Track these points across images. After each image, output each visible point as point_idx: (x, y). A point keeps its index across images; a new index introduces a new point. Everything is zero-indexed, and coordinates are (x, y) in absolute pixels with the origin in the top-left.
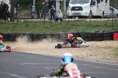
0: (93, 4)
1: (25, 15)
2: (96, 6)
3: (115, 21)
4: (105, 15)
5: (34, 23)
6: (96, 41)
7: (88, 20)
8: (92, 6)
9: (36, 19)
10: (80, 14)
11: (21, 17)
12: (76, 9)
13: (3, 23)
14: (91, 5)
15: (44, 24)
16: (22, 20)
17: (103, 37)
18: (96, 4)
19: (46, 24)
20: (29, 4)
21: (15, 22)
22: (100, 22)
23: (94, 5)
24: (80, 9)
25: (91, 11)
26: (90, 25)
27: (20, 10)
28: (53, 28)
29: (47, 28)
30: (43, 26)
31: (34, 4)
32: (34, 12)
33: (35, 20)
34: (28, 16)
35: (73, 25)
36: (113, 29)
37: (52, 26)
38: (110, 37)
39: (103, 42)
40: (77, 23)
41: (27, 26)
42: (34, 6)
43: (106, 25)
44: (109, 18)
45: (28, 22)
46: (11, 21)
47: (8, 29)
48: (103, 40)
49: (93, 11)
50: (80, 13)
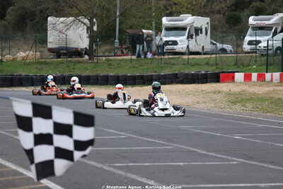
0: (190, 36)
1: (105, 52)
2: (194, 40)
3: (218, 58)
4: (205, 50)
5: (118, 62)
6: (199, 83)
7: (186, 57)
9: (120, 56)
10: (175, 50)
11: (102, 55)
13: (80, 62)
14: (188, 38)
15: (131, 63)
16: (104, 58)
17: (207, 78)
18: (194, 37)
19: (133, 63)
20: (110, 38)
21: (95, 61)
22: (200, 59)
23: (192, 38)
24: (175, 43)
25: (188, 46)
26: (188, 63)
27: (100, 46)
28: (142, 68)
29: (134, 67)
30: (130, 65)
31: (117, 38)
32: (117, 48)
33: (119, 58)
34: (109, 52)
35: (167, 64)
36: (217, 68)
37: (141, 65)
38: (216, 78)
39: (208, 85)
40: (172, 61)
41: (110, 65)
42: (117, 41)
43: (207, 63)
44: (212, 54)
45: (111, 60)
46: (90, 59)
47: (87, 69)
48: (206, 82)
49: (190, 46)
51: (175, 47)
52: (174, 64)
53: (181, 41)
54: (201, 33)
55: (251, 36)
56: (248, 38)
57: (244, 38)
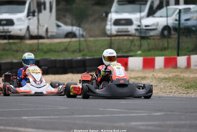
0: (31, 13)
4: (49, 34)
8: (30, 17)
10: (10, 32)
12: (3, 22)
14: (28, 15)
18: (36, 14)
23: (34, 15)
35: (7, 50)
50: (10, 30)
51: (10, 28)
52: (17, 51)
53: (19, 20)
54: (45, 9)
55: (117, 12)
56: (113, 16)
57: (107, 16)
